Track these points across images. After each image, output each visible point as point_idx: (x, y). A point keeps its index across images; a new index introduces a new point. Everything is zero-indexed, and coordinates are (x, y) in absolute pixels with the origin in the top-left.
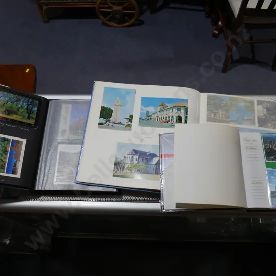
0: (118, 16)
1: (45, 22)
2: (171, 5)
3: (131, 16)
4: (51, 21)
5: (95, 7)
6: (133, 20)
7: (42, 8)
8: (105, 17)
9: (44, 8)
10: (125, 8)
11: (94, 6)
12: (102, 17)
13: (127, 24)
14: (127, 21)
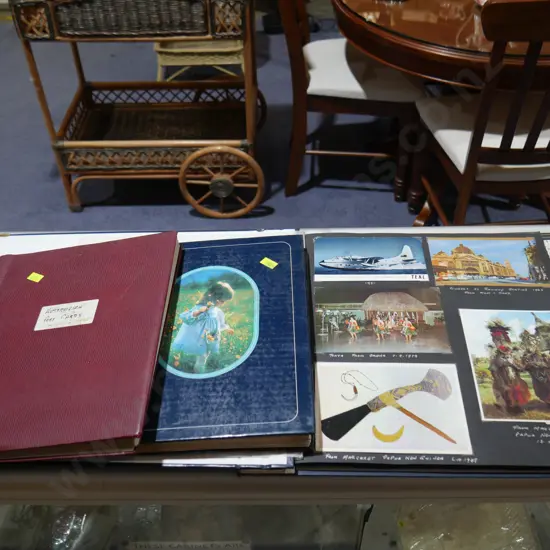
0: (223, 194)
1: (75, 210)
2: (327, 182)
3: (248, 195)
4: (86, 209)
5: (177, 180)
7: (71, 183)
8: (197, 198)
9: (75, 180)
10: (236, 180)
11: (175, 176)
12: (190, 198)
13: (241, 212)
14: (241, 206)
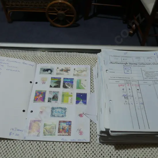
0: (61, 19)
2: (99, 15)
3: (71, 19)
6: (72, 22)
7: (7, 12)
8: (52, 20)
9: (9, 12)
10: (66, 13)
11: (44, 11)
12: (50, 20)
13: (68, 25)
14: (68, 23)
